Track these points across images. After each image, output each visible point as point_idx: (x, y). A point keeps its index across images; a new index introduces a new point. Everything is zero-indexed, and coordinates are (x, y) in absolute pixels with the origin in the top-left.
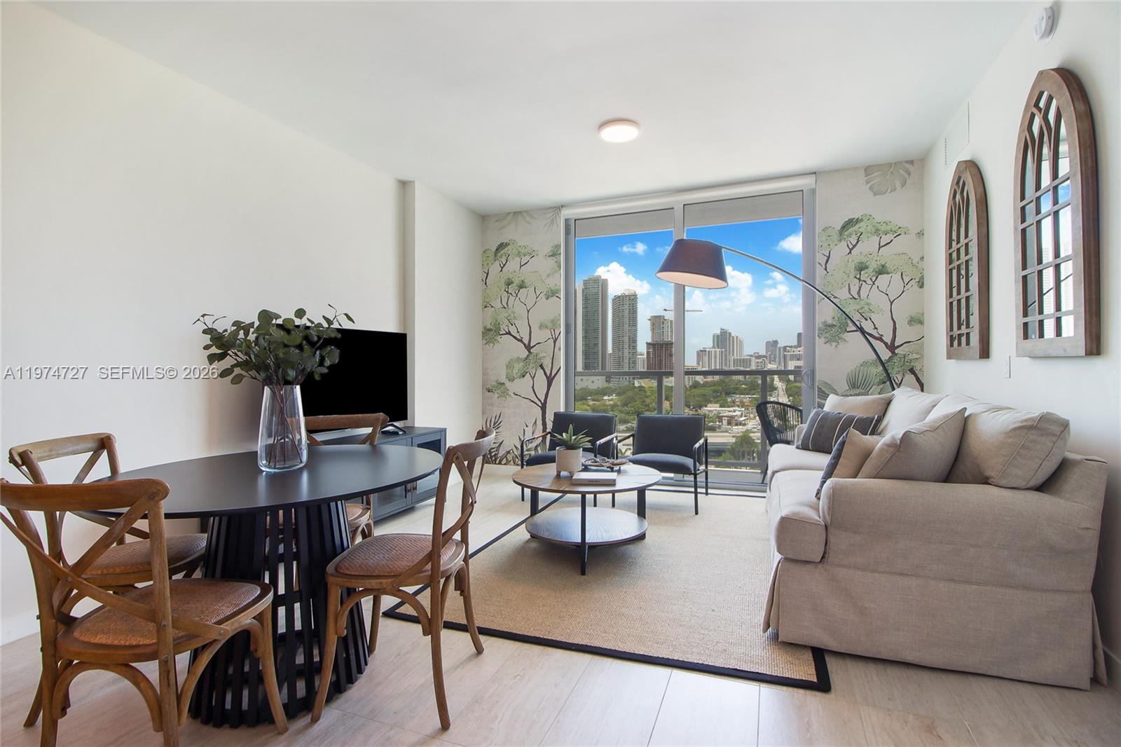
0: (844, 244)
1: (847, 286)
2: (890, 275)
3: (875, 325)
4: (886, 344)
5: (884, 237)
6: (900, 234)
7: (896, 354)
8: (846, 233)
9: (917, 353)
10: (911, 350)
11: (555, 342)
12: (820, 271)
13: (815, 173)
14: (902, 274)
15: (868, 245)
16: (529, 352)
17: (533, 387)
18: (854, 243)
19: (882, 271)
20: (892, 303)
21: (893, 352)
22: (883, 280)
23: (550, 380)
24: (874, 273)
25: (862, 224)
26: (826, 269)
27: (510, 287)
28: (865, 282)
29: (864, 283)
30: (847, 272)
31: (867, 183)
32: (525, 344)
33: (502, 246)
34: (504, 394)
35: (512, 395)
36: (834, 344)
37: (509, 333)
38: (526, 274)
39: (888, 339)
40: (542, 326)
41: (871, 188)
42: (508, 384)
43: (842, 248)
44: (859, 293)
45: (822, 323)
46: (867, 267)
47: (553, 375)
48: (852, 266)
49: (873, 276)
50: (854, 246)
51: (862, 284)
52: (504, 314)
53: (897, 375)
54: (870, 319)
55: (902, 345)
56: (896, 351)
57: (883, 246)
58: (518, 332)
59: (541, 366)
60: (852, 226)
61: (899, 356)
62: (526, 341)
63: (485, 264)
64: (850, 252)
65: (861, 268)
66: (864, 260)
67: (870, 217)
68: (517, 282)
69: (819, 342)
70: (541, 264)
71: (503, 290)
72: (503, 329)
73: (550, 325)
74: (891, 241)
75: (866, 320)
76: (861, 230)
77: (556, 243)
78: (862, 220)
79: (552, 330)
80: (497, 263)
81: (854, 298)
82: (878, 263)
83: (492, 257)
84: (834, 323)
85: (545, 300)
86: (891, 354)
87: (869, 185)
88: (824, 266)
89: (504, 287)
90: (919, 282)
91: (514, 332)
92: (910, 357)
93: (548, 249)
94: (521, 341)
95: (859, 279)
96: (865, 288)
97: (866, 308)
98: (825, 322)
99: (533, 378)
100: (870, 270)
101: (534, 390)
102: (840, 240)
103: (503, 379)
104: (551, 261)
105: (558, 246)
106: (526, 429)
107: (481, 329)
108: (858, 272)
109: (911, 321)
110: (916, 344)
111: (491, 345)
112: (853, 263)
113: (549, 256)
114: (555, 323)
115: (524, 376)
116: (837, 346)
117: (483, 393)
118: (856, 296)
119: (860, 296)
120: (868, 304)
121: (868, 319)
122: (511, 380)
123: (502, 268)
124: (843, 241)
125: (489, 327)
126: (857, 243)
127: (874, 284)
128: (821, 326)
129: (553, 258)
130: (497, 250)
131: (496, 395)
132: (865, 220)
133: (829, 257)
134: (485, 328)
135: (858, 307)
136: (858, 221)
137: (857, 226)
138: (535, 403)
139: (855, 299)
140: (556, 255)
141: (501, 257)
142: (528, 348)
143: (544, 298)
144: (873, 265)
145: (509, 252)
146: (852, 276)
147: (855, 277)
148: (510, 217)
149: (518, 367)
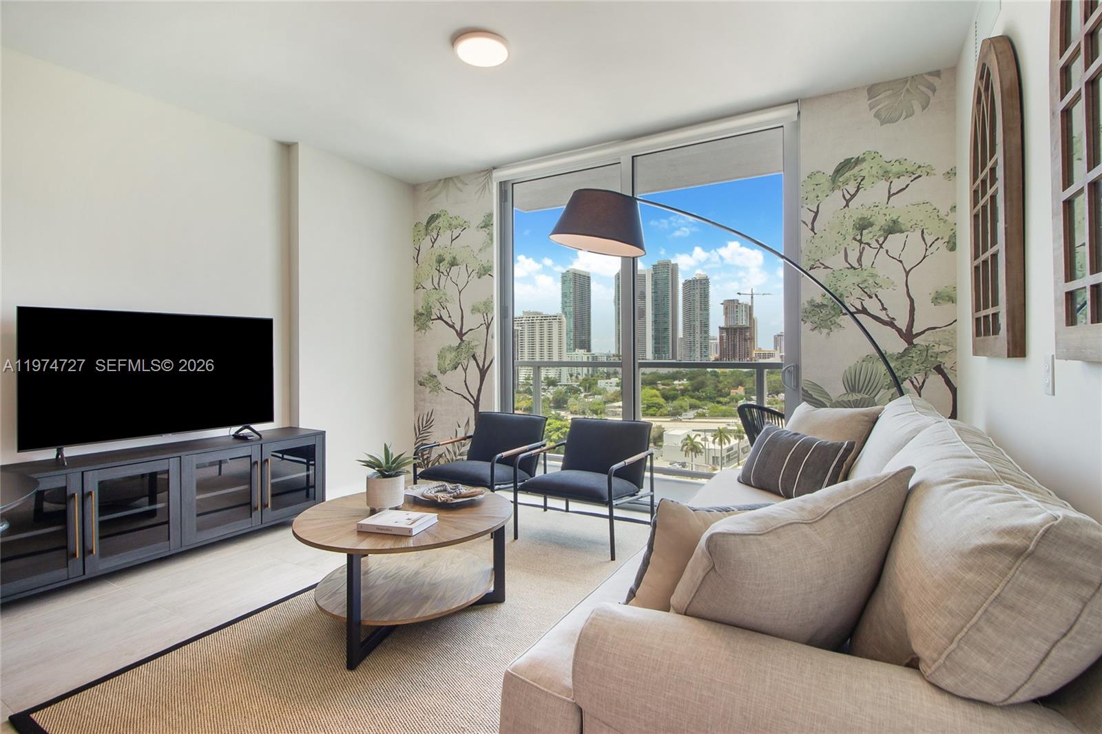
0: (838, 193)
1: (843, 251)
2: (906, 234)
3: (882, 304)
4: (899, 331)
5: (895, 181)
6: (920, 176)
7: (915, 346)
8: (841, 179)
9: (947, 344)
10: (937, 340)
11: (488, 328)
12: (805, 232)
13: (797, 101)
14: (923, 232)
15: (873, 196)
16: (461, 339)
17: (465, 381)
18: (852, 192)
19: (893, 228)
20: (907, 273)
21: (910, 343)
22: (894, 242)
23: (483, 373)
24: (882, 233)
25: (864, 165)
26: (813, 230)
27: (441, 264)
28: (868, 244)
29: (867, 246)
30: (844, 232)
31: (871, 109)
32: (456, 331)
33: (433, 218)
34: (436, 388)
35: (444, 389)
36: (825, 331)
37: (440, 318)
38: (457, 249)
39: (902, 323)
40: (475, 310)
41: (877, 115)
42: (440, 377)
43: (837, 199)
44: (859, 260)
45: (808, 302)
46: (871, 225)
47: (486, 367)
48: (849, 224)
49: (880, 236)
50: (853, 196)
51: (864, 248)
52: (435, 296)
53: (916, 375)
54: (876, 296)
55: (923, 332)
56: (915, 341)
57: (894, 194)
58: (450, 317)
59: (474, 357)
60: (850, 169)
61: (919, 347)
62: (458, 327)
63: (417, 239)
64: (847, 205)
65: (863, 225)
66: (867, 214)
67: (875, 155)
68: (448, 258)
69: (805, 328)
70: (472, 237)
71: (434, 269)
72: (435, 312)
73: (482, 308)
74: (907, 186)
75: (871, 297)
76: (863, 173)
77: (488, 212)
78: (864, 160)
79: (485, 315)
80: (428, 238)
81: (852, 267)
82: (888, 218)
83: (423, 232)
84: (825, 303)
85: (477, 279)
86: (906, 345)
87: (874, 111)
88: (810, 226)
89: (435, 264)
90: (948, 242)
91: (446, 318)
92: (936, 349)
93: (479, 219)
94: (452, 327)
95: (860, 242)
96: (869, 253)
97: (871, 281)
98: (812, 301)
99: (465, 370)
100: (876, 228)
101: (466, 384)
102: (833, 190)
103: (435, 371)
104: (483, 234)
105: (490, 215)
106: (458, 429)
107: (413, 314)
108: (859, 232)
109: (936, 298)
110: (945, 331)
111: (423, 331)
112: (851, 220)
113: (481, 227)
114: (488, 305)
115: (456, 368)
116: (828, 334)
117: (415, 386)
118: (856, 265)
119: (861, 266)
120: (873, 276)
121: (874, 296)
122: (443, 372)
123: (433, 243)
124: (836, 191)
125: (421, 311)
126: (857, 191)
127: (881, 247)
128: (806, 305)
129: (486, 229)
130: (428, 223)
131: (428, 390)
132: (869, 158)
133: (817, 213)
134: (417, 312)
135: (857, 280)
136: (858, 161)
137: (857, 168)
138: (468, 400)
139: (855, 269)
140: (488, 225)
141: (432, 231)
142: (460, 335)
143: (476, 277)
144: (880, 221)
145: (440, 225)
146: (849, 238)
147: (855, 239)
148: (441, 184)
149: (450, 356)
